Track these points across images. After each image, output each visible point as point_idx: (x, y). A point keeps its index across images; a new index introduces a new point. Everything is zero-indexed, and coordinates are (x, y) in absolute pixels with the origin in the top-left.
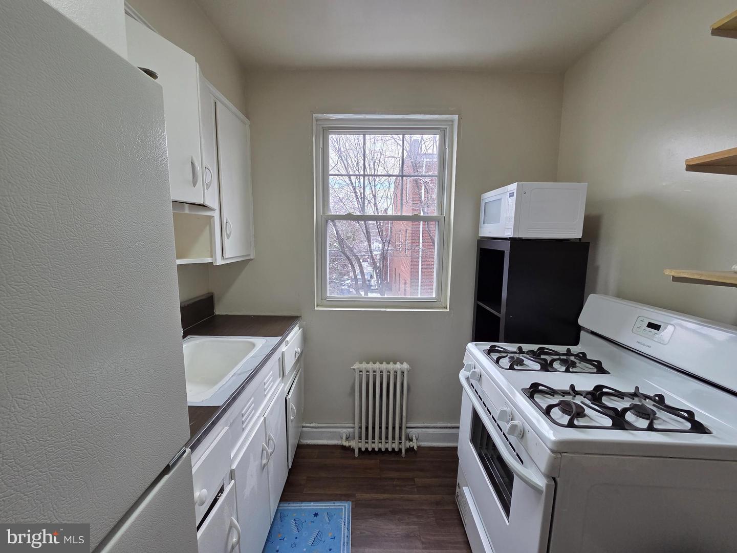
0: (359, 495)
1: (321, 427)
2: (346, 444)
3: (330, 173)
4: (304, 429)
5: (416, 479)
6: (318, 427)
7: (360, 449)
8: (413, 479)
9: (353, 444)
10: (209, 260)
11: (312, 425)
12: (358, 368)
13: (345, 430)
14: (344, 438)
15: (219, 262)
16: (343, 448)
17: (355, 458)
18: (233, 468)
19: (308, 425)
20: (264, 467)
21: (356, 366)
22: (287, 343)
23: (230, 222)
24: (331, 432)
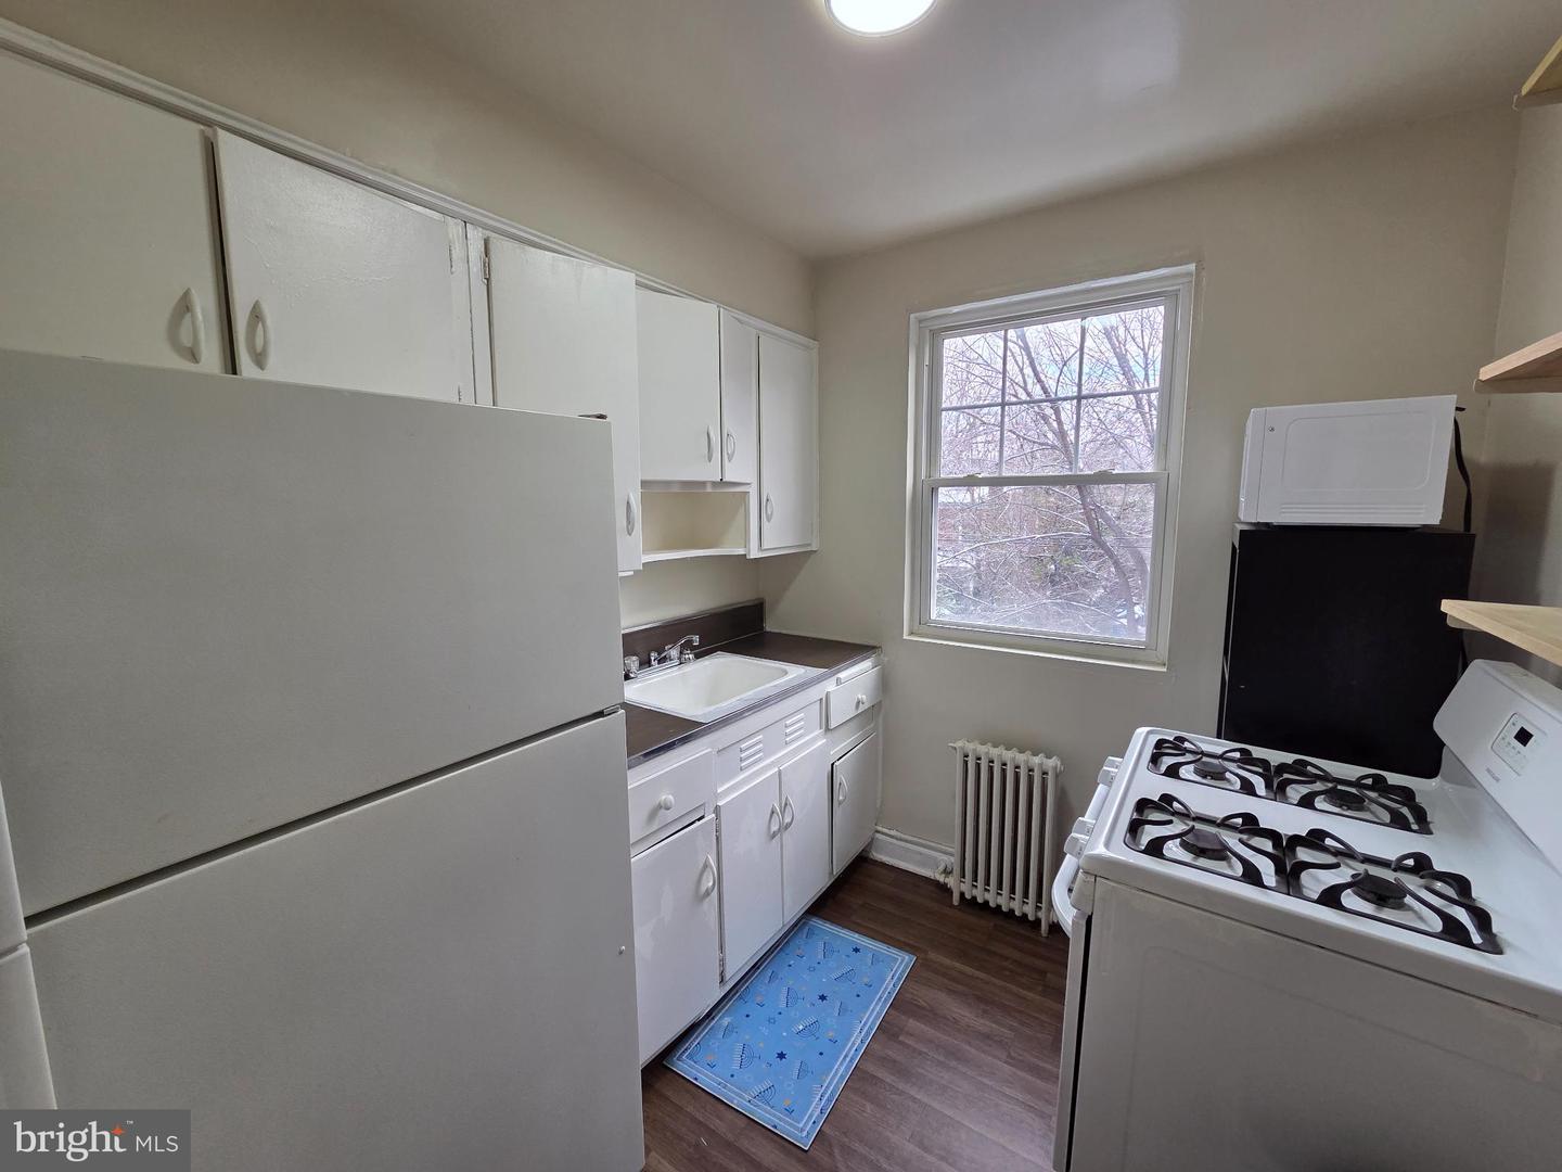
0: (932, 955)
1: (906, 841)
2: (941, 879)
3: (944, 406)
4: (878, 835)
5: (1049, 975)
6: (901, 840)
7: (962, 894)
8: (1043, 973)
9: (951, 882)
10: (741, 551)
11: (893, 833)
12: (962, 748)
13: (945, 857)
14: (941, 868)
15: (754, 554)
16: (936, 883)
17: (952, 906)
18: (719, 804)
19: (885, 830)
20: (774, 835)
21: (959, 744)
22: (839, 682)
23: (771, 498)
24: (921, 854)
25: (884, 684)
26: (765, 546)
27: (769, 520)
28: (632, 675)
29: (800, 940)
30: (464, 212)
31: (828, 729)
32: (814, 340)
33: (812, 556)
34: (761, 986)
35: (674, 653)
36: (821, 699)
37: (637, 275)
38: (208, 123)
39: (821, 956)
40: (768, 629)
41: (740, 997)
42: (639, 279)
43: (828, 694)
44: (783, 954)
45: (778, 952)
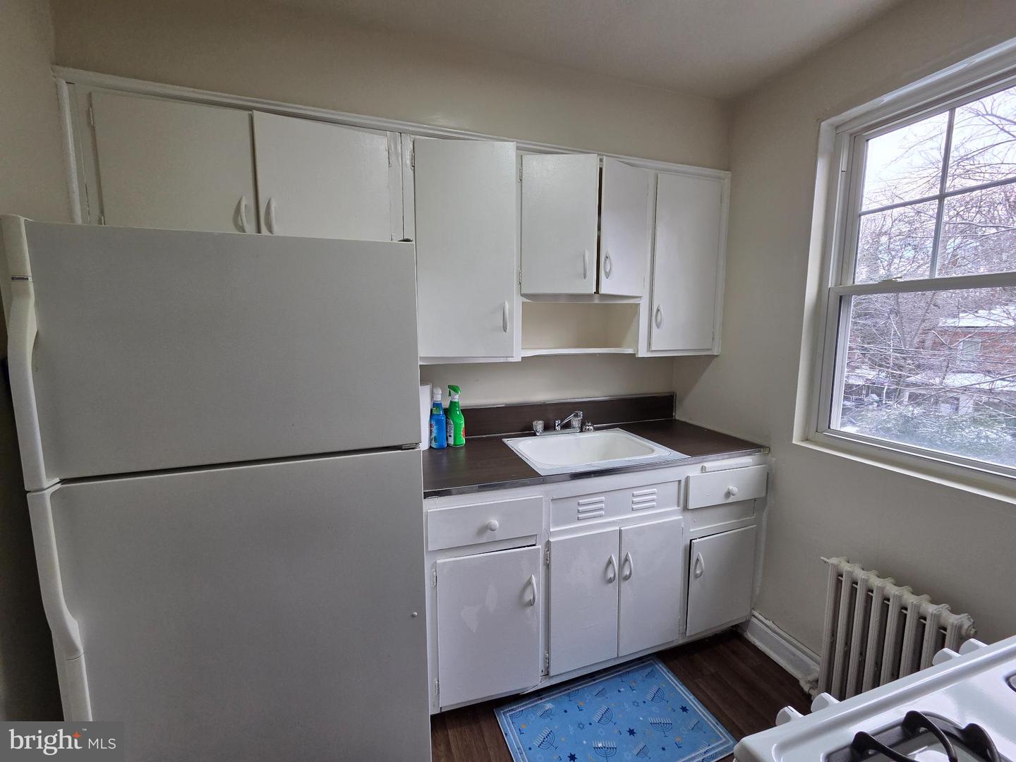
1: (781, 636)
4: (753, 620)
6: (776, 633)
9: (814, 694)
11: (767, 622)
12: (836, 566)
15: (643, 353)
16: (801, 689)
18: (550, 540)
19: (760, 617)
20: (610, 581)
21: (833, 561)
22: (703, 469)
23: (662, 310)
24: (794, 655)
25: (769, 481)
26: (653, 348)
27: (658, 326)
28: (538, 434)
29: (639, 676)
30: (399, 126)
31: (686, 509)
32: (727, 170)
33: (715, 359)
34: (588, 694)
35: (576, 423)
36: (680, 481)
37: (517, 142)
38: (250, 109)
39: (649, 697)
40: (677, 418)
41: (568, 695)
42: (518, 145)
43: (687, 479)
44: (619, 679)
45: (616, 676)
